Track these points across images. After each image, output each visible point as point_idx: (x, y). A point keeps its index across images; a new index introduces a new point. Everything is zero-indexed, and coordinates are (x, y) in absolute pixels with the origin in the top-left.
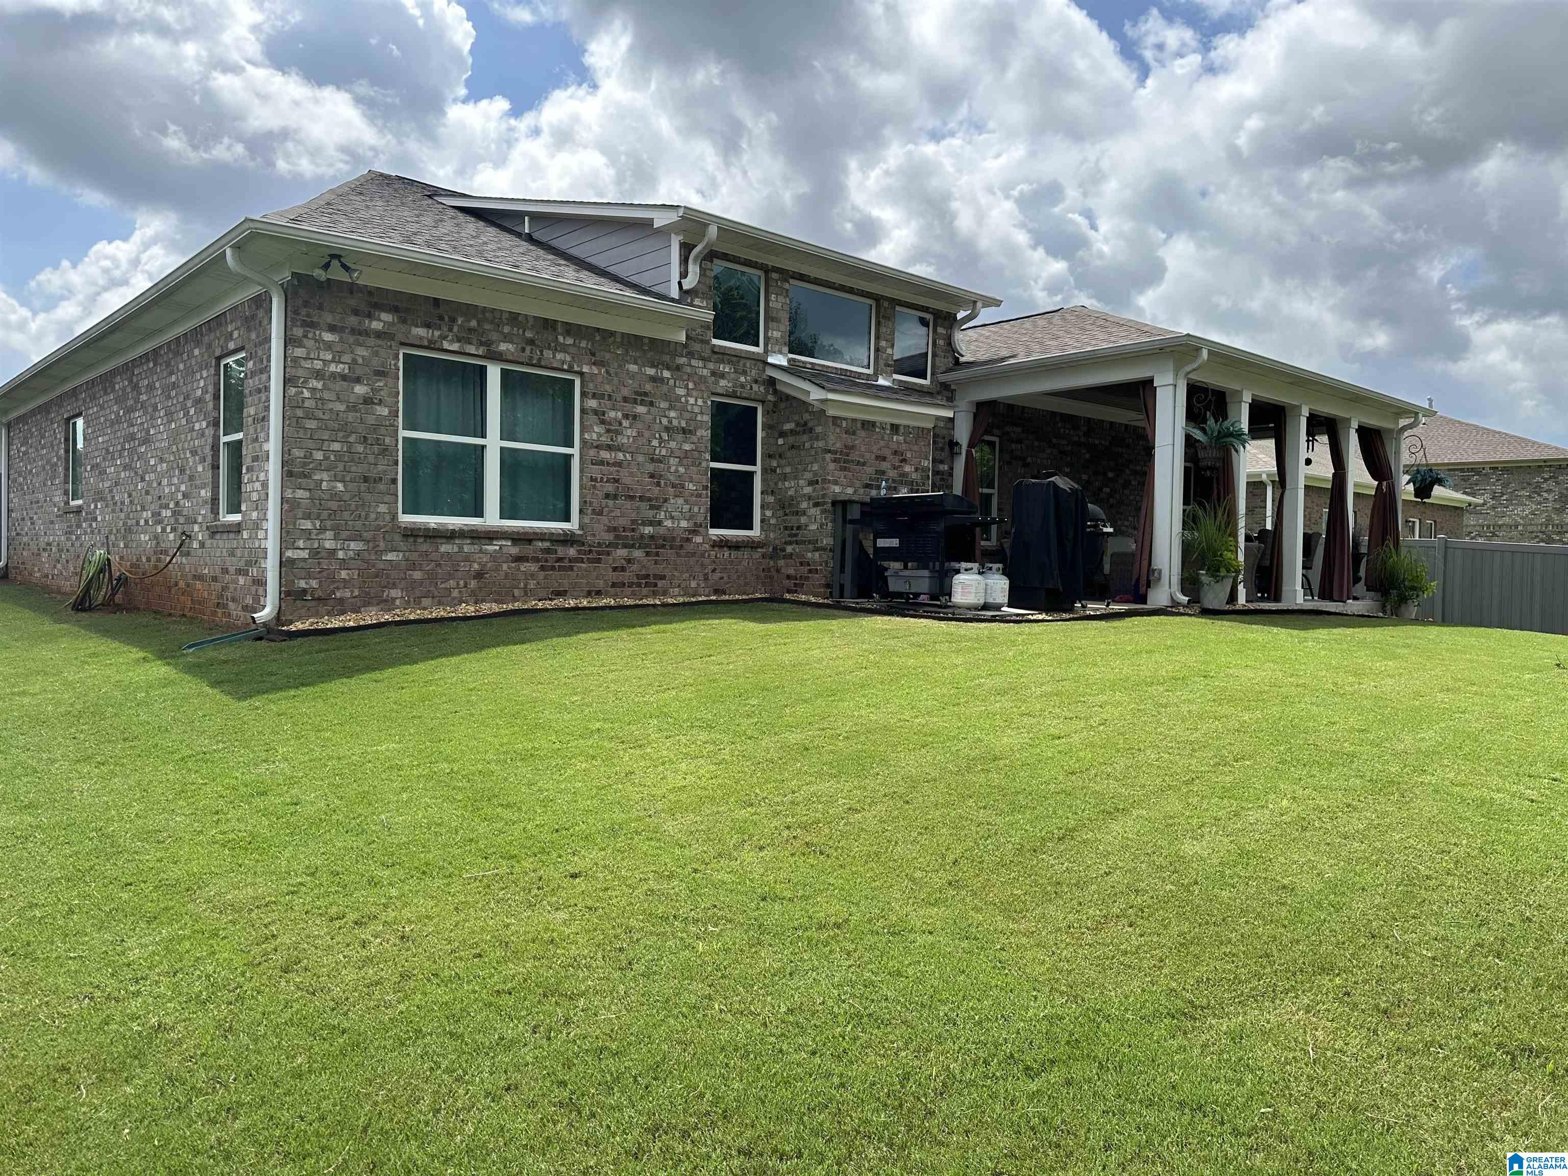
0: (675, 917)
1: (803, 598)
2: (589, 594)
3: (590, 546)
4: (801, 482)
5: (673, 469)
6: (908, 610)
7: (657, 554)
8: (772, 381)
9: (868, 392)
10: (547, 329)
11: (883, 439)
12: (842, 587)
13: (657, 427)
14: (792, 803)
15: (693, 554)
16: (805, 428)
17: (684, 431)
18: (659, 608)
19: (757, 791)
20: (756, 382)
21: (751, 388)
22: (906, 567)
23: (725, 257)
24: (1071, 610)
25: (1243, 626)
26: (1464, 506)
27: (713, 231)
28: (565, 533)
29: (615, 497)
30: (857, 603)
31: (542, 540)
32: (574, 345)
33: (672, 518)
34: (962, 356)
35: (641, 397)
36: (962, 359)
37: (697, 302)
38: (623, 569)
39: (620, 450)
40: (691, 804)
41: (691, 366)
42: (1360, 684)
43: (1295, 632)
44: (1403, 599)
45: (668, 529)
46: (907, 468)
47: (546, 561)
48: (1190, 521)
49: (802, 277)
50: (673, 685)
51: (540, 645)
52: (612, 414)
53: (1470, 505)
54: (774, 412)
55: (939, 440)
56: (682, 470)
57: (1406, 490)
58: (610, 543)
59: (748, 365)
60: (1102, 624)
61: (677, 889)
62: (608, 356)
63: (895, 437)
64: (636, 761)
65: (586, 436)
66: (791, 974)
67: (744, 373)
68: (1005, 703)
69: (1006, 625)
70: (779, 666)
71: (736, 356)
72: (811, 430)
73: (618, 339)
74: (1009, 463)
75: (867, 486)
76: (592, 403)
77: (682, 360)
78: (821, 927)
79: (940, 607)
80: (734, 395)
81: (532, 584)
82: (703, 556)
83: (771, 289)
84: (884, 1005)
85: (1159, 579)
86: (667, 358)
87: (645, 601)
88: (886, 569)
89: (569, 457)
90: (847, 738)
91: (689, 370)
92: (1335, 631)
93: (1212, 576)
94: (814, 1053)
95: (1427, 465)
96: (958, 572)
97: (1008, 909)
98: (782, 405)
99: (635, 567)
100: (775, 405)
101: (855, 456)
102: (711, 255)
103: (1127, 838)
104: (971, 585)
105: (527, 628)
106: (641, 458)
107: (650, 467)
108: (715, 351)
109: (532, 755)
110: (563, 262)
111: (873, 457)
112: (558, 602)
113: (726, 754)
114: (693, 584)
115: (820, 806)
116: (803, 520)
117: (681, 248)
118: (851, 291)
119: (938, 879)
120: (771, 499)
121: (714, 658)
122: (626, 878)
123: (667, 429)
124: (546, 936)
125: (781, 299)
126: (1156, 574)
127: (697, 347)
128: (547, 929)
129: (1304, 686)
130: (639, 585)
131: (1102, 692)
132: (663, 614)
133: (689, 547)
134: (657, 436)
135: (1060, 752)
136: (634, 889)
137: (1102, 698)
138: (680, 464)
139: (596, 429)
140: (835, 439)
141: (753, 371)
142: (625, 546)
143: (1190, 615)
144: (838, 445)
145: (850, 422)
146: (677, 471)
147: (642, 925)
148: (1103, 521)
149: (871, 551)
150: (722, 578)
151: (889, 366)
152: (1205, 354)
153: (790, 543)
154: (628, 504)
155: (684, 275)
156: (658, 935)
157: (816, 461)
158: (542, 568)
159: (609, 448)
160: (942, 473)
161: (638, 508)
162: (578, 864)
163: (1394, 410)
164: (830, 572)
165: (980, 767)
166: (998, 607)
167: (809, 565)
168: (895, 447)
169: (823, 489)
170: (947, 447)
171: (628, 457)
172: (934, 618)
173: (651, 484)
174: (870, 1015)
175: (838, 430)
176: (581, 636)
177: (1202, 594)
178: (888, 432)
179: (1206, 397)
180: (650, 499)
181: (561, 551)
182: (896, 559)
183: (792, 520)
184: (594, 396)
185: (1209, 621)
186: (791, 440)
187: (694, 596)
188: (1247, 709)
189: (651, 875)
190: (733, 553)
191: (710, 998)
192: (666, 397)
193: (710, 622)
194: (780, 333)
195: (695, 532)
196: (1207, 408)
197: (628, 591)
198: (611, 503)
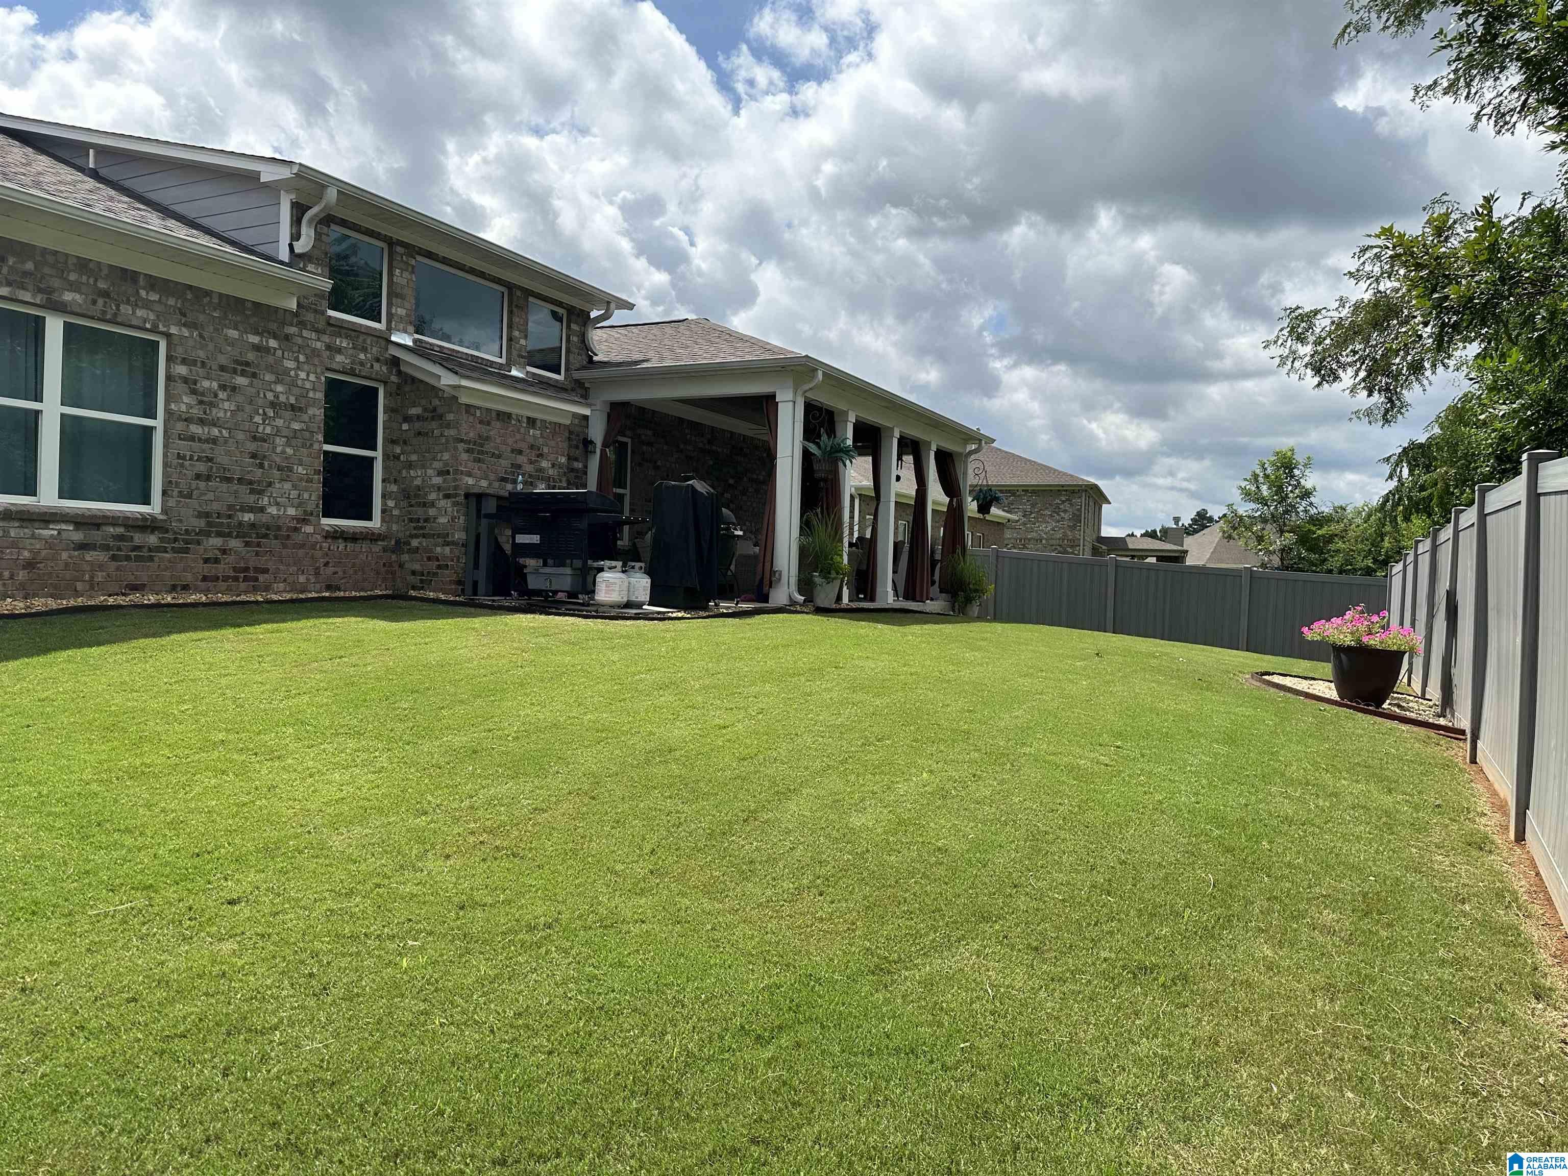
0: (366, 935)
1: (432, 595)
2: (173, 588)
3: (175, 533)
4: (430, 472)
5: (279, 449)
6: (550, 608)
7: (259, 545)
8: (395, 362)
9: (504, 381)
10: (125, 281)
11: (519, 431)
12: (475, 584)
13: (260, 402)
14: (472, 807)
15: (302, 546)
16: (435, 415)
17: (293, 408)
18: (264, 605)
19: (430, 798)
20: (378, 360)
21: (372, 366)
22: (545, 564)
23: (343, 223)
24: (706, 608)
25: (853, 622)
26: (1004, 521)
27: (332, 194)
28: (143, 517)
29: (208, 478)
30: (494, 601)
31: (114, 525)
32: (160, 301)
33: (277, 504)
34: (596, 355)
35: (243, 367)
36: (595, 358)
37: (310, 267)
38: (217, 561)
39: (215, 425)
40: (355, 816)
41: (302, 337)
42: (959, 671)
43: (896, 628)
44: (969, 600)
45: (273, 516)
46: (545, 464)
47: (119, 549)
48: (806, 526)
49: (430, 255)
50: (304, 690)
51: (125, 646)
52: (206, 384)
53: (1009, 521)
54: (398, 395)
55: (573, 437)
56: (289, 451)
57: (971, 507)
58: (200, 531)
59: (369, 342)
60: (736, 621)
61: (361, 907)
62: (202, 318)
63: (531, 431)
64: (278, 774)
65: (173, 406)
66: (509, 979)
67: (364, 350)
68: (668, 698)
69: (651, 622)
70: (424, 666)
71: (355, 331)
72: (441, 417)
73: (216, 300)
74: (640, 465)
75: (503, 480)
76: (182, 370)
77: (293, 330)
78: (531, 929)
79: (583, 605)
80: (352, 373)
81: (100, 576)
82: (313, 548)
83: (395, 263)
84: (612, 996)
85: (780, 579)
86: (274, 326)
87: (243, 598)
88: (526, 567)
89: (149, 430)
90: (518, 738)
91: (299, 341)
92: (925, 626)
93: (825, 578)
94: (550, 1053)
95: (988, 485)
96: (601, 570)
97: (710, 890)
98: (407, 388)
99: (231, 558)
100: (399, 387)
101: (489, 447)
102: (327, 220)
103: (804, 816)
104: (615, 583)
105: (101, 628)
106: (240, 436)
107: (252, 446)
108: (329, 322)
109: (143, 773)
110: (142, 207)
111: (509, 449)
112: (136, 597)
113: (383, 761)
114: (302, 579)
115: (502, 809)
116: (432, 512)
117: (292, 208)
118: (482, 275)
119: (640, 870)
120: (394, 488)
121: (346, 660)
122: (298, 900)
123: (273, 405)
124: (216, 970)
125: (406, 274)
126: (777, 575)
127: (310, 317)
128: (214, 962)
129: (916, 673)
130: (236, 579)
131: (753, 683)
132: (270, 612)
133: (298, 538)
134: (261, 411)
135: (729, 741)
136: (311, 910)
137: (754, 690)
138: (288, 444)
139: (186, 399)
140: (468, 430)
141: (374, 349)
142: (219, 534)
143: (807, 613)
144: (471, 435)
145: (484, 412)
146: (283, 452)
147: (330, 947)
148: (733, 524)
149: (507, 548)
150: (335, 573)
151: (522, 357)
152: (820, 374)
153: (416, 536)
154: (224, 486)
155: (295, 236)
156: (351, 955)
157: (447, 450)
158: (114, 558)
159: (202, 422)
160: (577, 470)
161: (236, 492)
162: (232, 889)
163: (963, 436)
164: (462, 569)
165: (658, 759)
166: (639, 605)
167: (438, 560)
168: (531, 440)
169: (455, 480)
170: (581, 446)
171: (225, 433)
172: (579, 616)
173: (252, 465)
174: (602, 1008)
175: (471, 419)
176: (174, 637)
177: (816, 593)
178: (525, 425)
179: (821, 415)
180: (251, 483)
181: (138, 538)
182: (536, 556)
183: (419, 512)
184: (184, 361)
185: (825, 619)
186: (417, 425)
187: (302, 592)
188: (877, 695)
189: (327, 894)
190: (349, 545)
191: (425, 1013)
192: (270, 368)
193: (331, 620)
194: (405, 311)
195: (305, 521)
196: (821, 425)
197: (223, 585)
198: (202, 484)
